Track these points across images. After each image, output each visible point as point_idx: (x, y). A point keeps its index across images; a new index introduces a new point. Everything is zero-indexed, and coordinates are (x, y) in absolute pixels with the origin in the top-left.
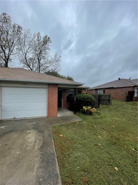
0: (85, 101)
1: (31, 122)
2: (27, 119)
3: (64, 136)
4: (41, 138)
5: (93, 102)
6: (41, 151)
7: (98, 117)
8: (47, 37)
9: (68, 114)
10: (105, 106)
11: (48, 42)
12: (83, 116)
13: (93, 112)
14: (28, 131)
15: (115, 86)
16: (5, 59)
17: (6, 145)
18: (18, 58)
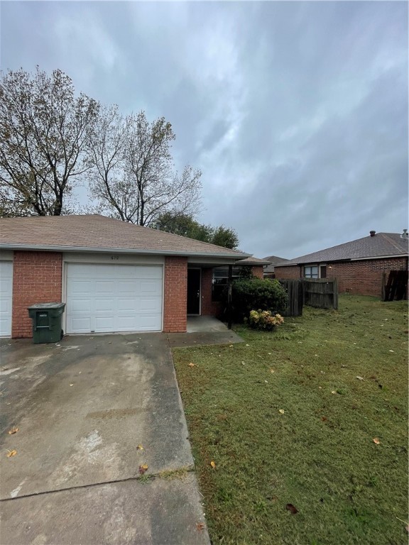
0: (257, 296)
1: (129, 341)
2: (120, 335)
3: (198, 366)
4: (152, 367)
5: (277, 299)
6: (153, 384)
7: (286, 335)
8: (162, 122)
9: (212, 328)
10: (318, 312)
11: (165, 136)
12: (248, 333)
13: (274, 326)
14: (126, 356)
15: (354, 257)
16: (56, 187)
17: (90, 373)
18: (87, 183)
